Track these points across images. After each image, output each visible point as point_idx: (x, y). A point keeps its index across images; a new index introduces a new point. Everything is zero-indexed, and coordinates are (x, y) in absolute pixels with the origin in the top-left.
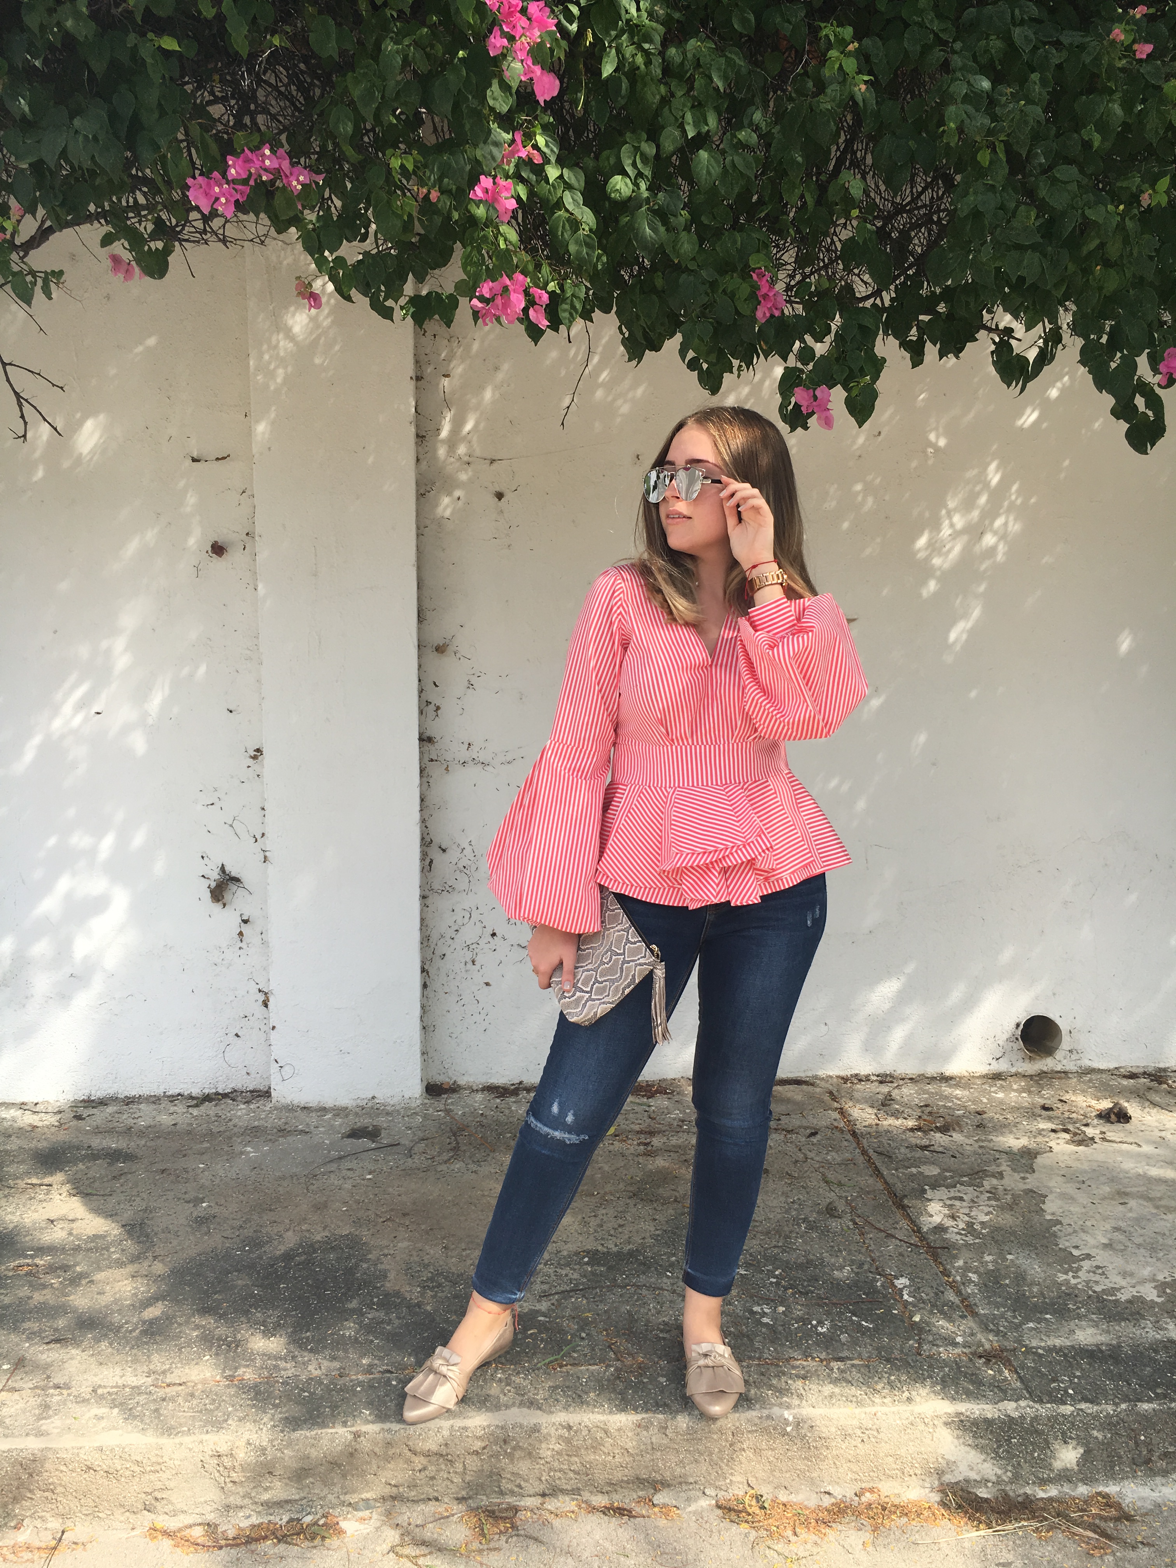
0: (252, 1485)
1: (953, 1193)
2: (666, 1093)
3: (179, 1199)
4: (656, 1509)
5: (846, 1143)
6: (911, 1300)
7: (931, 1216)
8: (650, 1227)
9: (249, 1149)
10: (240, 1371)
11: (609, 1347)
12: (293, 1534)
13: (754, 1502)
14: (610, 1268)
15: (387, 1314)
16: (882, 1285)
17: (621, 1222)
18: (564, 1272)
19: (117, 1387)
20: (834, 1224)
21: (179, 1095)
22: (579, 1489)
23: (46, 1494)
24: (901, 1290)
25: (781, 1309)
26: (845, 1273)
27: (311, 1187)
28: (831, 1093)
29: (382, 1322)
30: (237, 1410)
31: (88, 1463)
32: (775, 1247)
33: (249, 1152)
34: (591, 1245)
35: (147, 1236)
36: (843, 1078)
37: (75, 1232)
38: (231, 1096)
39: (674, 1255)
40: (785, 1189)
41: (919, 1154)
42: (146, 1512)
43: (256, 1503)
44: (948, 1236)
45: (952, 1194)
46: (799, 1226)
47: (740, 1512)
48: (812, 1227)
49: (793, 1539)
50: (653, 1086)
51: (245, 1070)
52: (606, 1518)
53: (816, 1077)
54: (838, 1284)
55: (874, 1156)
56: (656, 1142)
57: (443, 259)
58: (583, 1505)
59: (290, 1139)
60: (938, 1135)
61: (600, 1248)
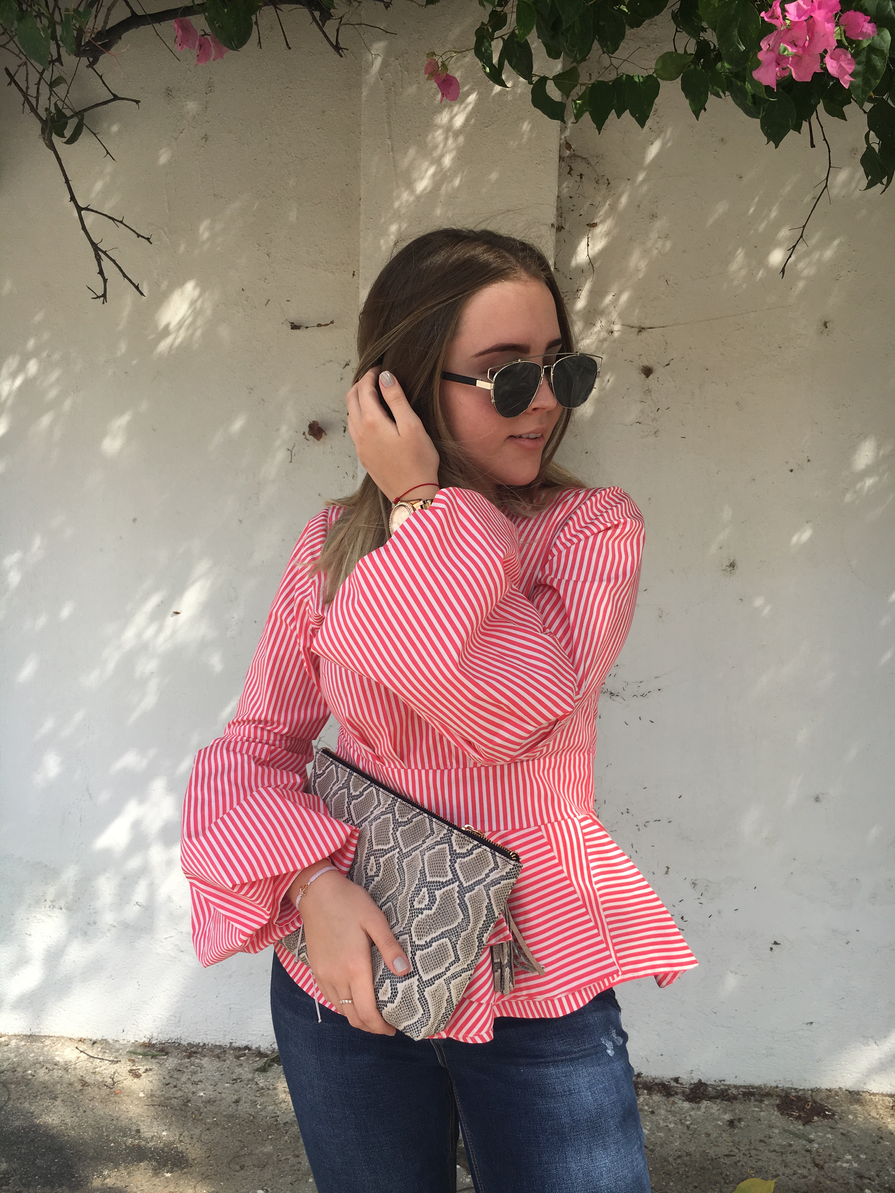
2: (825, 1116)
50: (806, 1100)
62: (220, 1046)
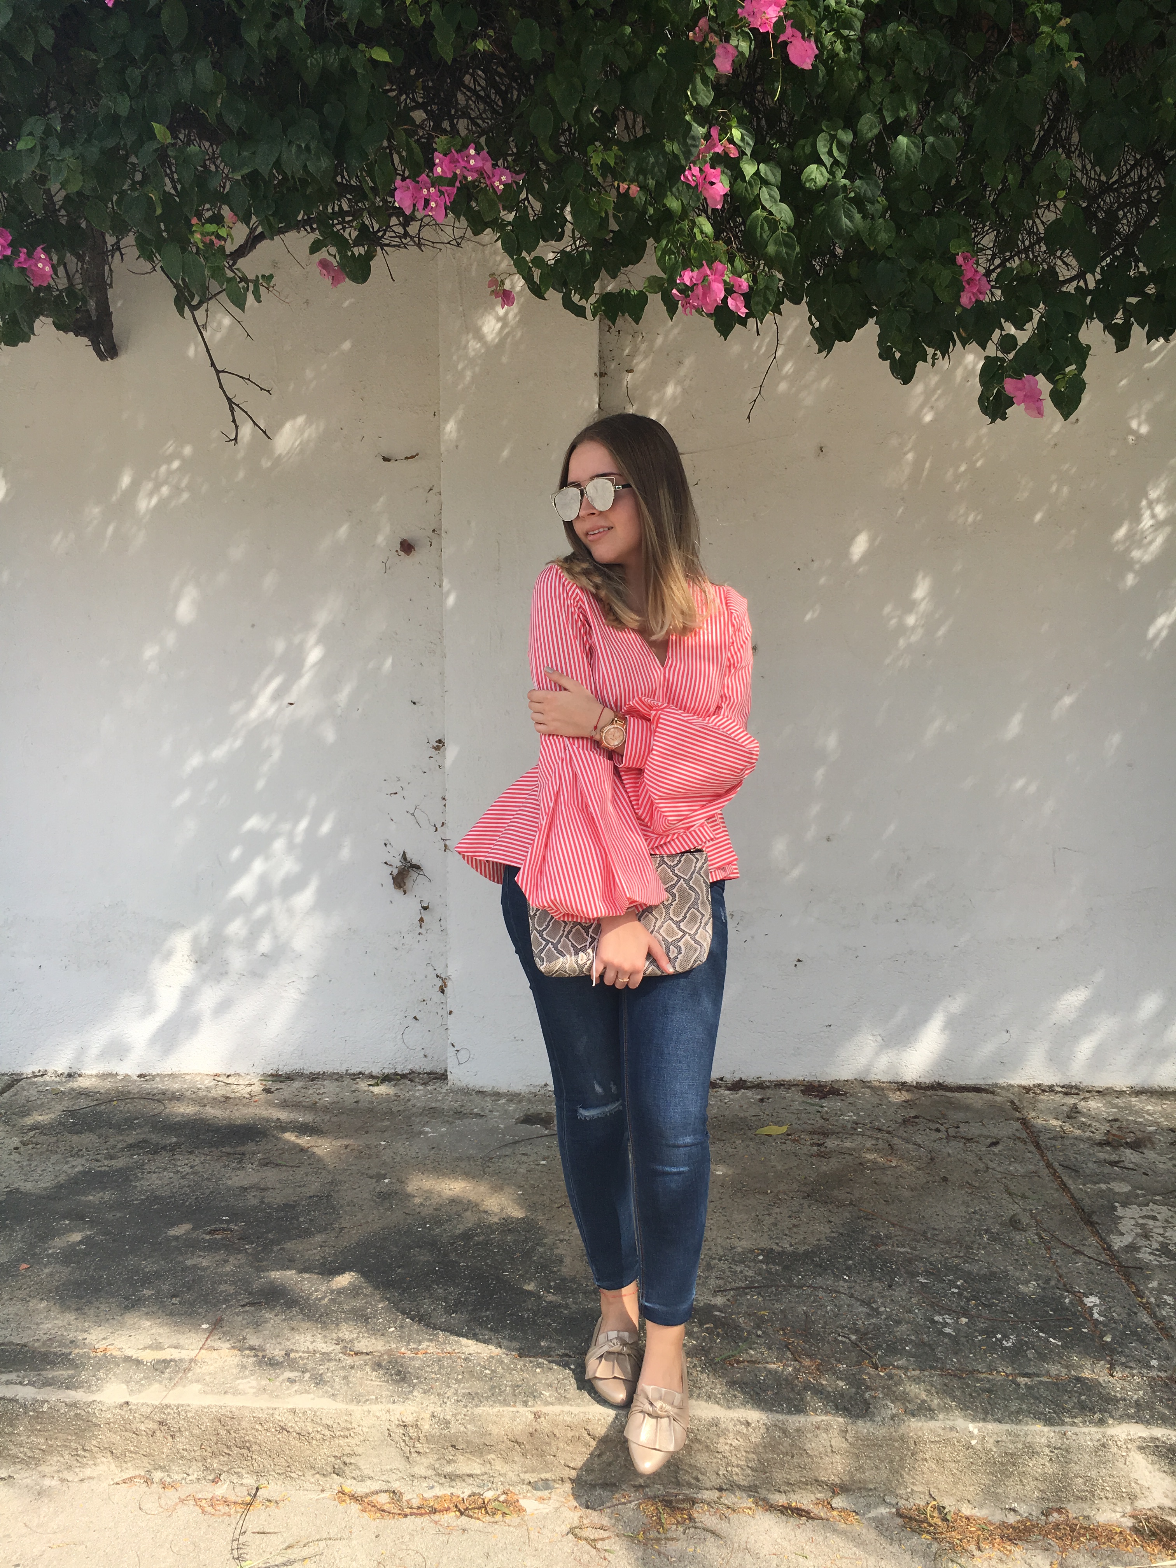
0: (436, 1457)
1: (1145, 1211)
2: (839, 1095)
3: (363, 1174)
4: (835, 1513)
5: (1029, 1155)
6: (1101, 1319)
7: (1123, 1234)
8: (825, 1229)
9: (427, 1129)
10: (424, 1345)
11: (786, 1346)
12: (474, 1508)
13: (936, 1514)
14: (786, 1268)
15: (563, 1299)
16: (1071, 1302)
17: (794, 1221)
18: (738, 1269)
19: (308, 1352)
20: (1018, 1237)
21: (360, 1073)
22: (756, 1486)
23: (243, 1451)
24: (1091, 1308)
25: (964, 1320)
26: (1030, 1288)
27: (487, 1170)
28: (1012, 1102)
29: (560, 1306)
30: (421, 1382)
31: (282, 1424)
32: (956, 1257)
33: (428, 1133)
34: (765, 1243)
35: (333, 1208)
36: (1024, 1088)
37: (266, 1201)
38: (409, 1077)
39: (850, 1258)
40: (966, 1198)
41: (1107, 1169)
42: (334, 1476)
43: (440, 1475)
44: (1141, 1256)
45: (1144, 1213)
46: (981, 1236)
47: (922, 1522)
48: (994, 1238)
49: (977, 1553)
50: (826, 1086)
51: (423, 1053)
52: (784, 1517)
53: (996, 1085)
54: (1024, 1299)
55: (1060, 1170)
56: (831, 1143)
57: (636, 255)
58: (760, 1503)
59: (466, 1121)
60: (1128, 1151)
61: (775, 1247)
62: (338, 1073)
